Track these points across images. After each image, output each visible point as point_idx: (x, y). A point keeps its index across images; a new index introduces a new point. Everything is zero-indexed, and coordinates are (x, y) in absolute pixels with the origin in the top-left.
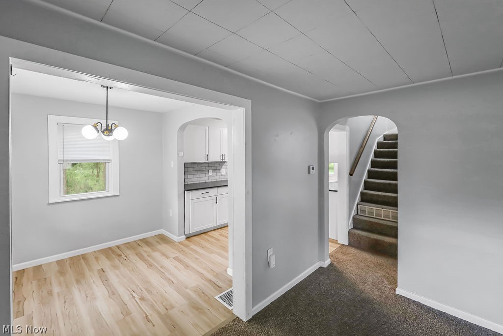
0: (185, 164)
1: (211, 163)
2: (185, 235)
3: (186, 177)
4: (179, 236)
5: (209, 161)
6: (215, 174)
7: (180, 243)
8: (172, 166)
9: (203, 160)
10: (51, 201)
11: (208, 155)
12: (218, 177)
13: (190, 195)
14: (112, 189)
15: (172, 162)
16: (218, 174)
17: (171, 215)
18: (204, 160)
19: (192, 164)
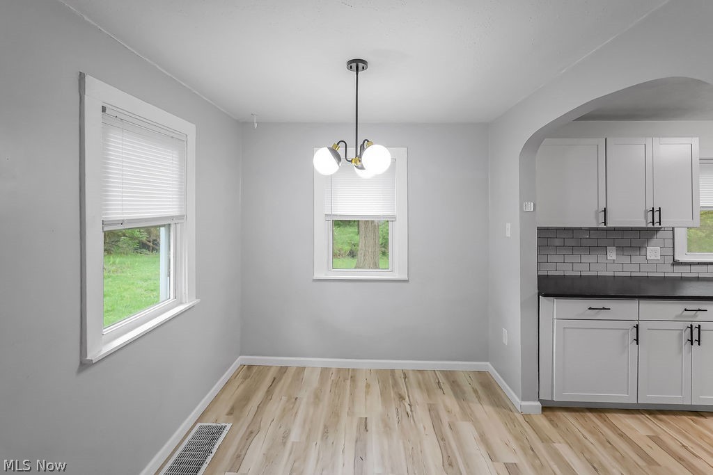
0: (539, 229)
1: (615, 229)
2: (539, 400)
3: (543, 258)
4: (523, 399)
5: (609, 225)
6: (626, 259)
7: (527, 417)
8: (508, 234)
9: (590, 220)
10: (317, 276)
11: (605, 211)
12: (635, 268)
13: (555, 308)
14: (396, 267)
15: (508, 226)
16: (636, 259)
17: (505, 341)
18: (591, 222)
19: (557, 229)
